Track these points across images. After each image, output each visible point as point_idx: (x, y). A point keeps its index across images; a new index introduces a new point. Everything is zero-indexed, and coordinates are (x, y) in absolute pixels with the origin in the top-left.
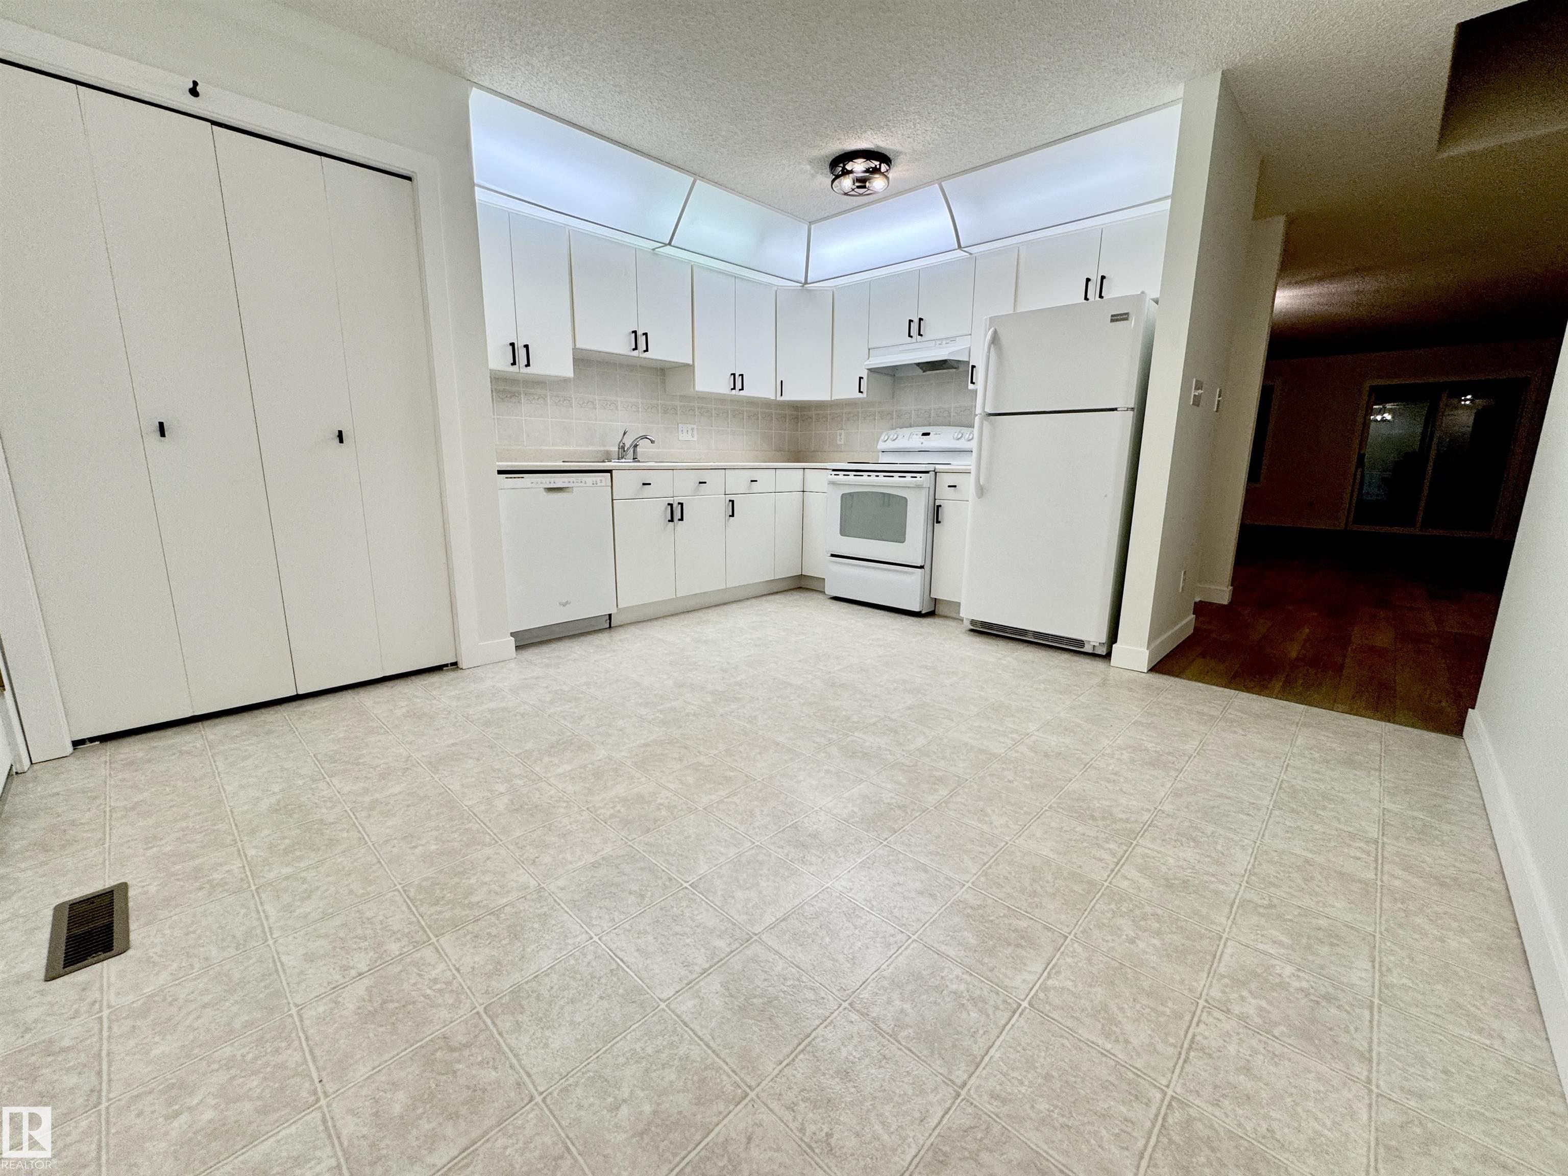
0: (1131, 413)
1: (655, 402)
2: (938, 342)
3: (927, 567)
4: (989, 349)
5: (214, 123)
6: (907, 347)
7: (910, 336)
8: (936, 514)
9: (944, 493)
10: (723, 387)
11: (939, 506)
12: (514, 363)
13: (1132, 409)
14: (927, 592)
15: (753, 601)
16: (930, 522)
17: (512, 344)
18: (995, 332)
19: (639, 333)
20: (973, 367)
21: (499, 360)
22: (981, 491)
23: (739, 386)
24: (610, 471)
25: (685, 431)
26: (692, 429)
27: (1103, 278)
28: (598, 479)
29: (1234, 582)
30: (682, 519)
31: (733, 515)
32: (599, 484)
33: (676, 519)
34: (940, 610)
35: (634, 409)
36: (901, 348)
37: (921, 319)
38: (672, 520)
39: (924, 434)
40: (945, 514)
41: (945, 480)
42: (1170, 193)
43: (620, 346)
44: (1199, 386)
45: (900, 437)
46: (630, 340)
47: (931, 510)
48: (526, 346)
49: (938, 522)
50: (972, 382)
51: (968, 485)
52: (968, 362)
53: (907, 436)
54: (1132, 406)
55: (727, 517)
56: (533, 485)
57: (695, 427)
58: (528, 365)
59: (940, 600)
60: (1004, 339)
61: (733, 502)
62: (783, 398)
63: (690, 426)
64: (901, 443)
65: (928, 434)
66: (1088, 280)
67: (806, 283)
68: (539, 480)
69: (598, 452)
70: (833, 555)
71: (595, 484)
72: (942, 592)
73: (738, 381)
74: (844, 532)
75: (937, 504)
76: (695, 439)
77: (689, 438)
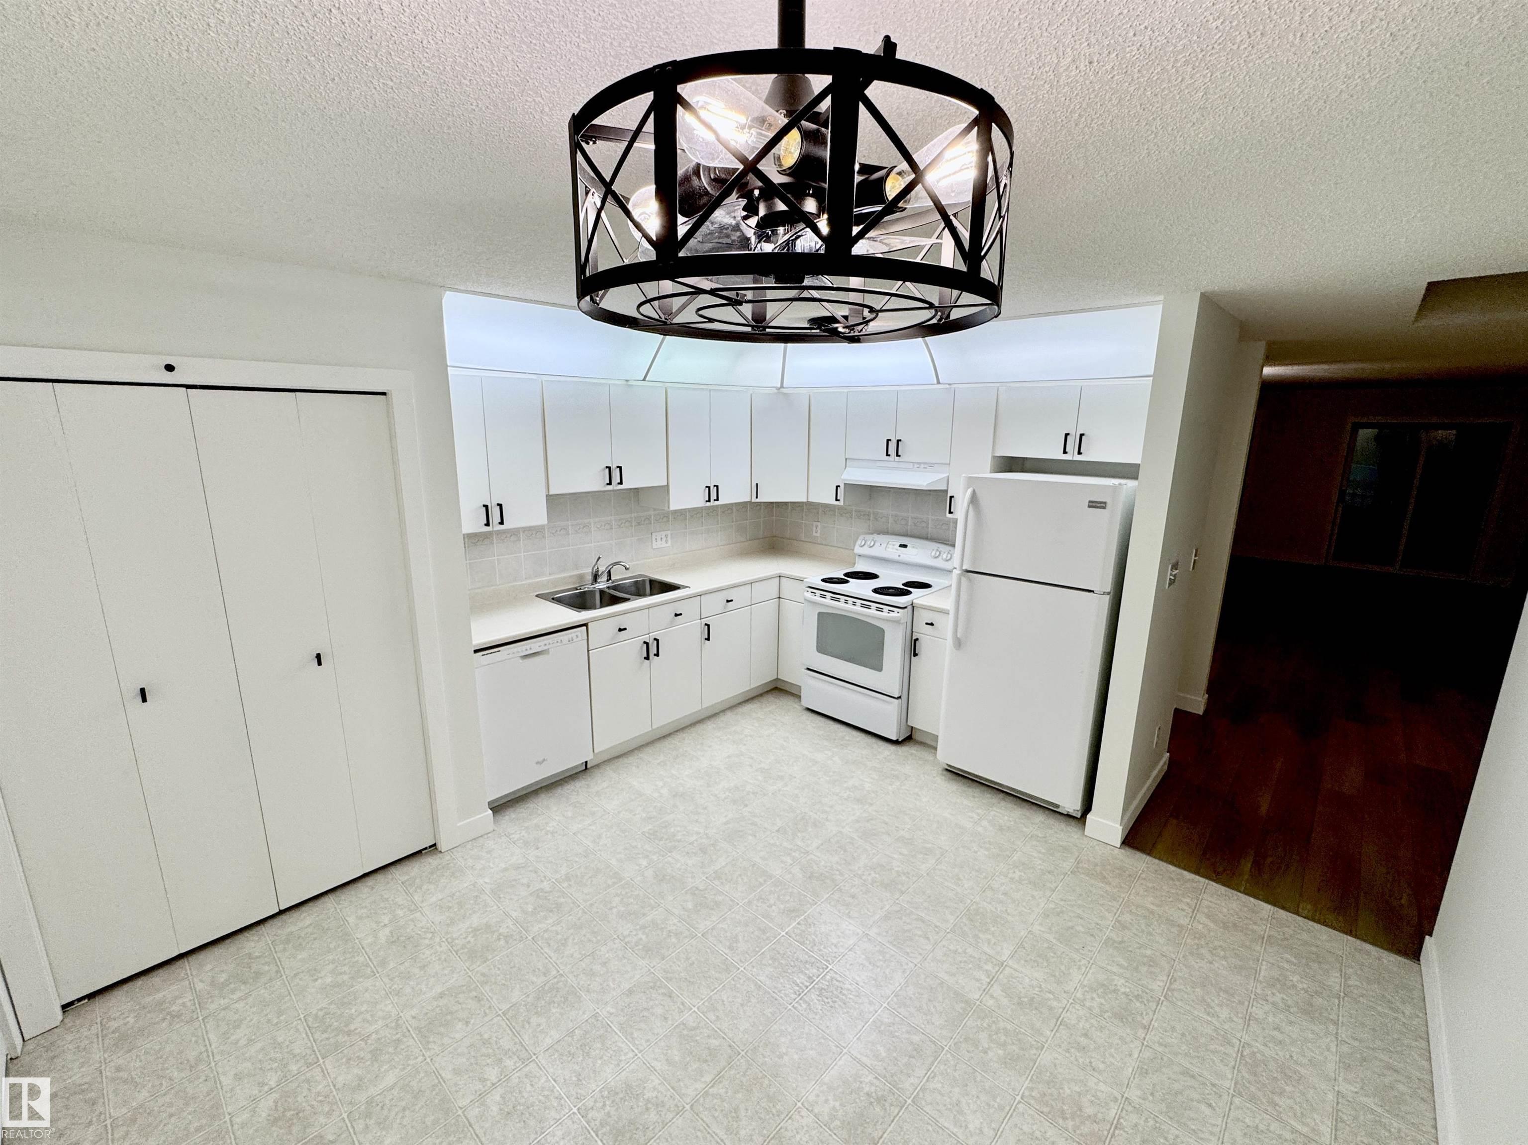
0: (1108, 597)
1: (628, 516)
2: (916, 466)
3: (904, 697)
4: (969, 506)
5: (189, 387)
6: (882, 464)
7: (888, 455)
8: (913, 648)
9: (922, 631)
10: (698, 500)
11: (917, 639)
12: (488, 524)
13: (1108, 593)
14: (904, 721)
15: (729, 714)
16: (907, 657)
17: (486, 507)
18: (974, 492)
19: (613, 467)
20: (951, 497)
21: (472, 523)
22: (959, 644)
23: (714, 496)
24: (586, 625)
25: (659, 539)
26: (666, 536)
27: (1082, 435)
28: (574, 635)
29: (1209, 690)
30: (657, 655)
31: (708, 639)
32: (575, 640)
33: (651, 655)
34: (916, 736)
35: (607, 527)
36: (879, 464)
37: (898, 441)
38: (647, 658)
39: (901, 546)
40: (922, 647)
41: (923, 617)
42: (1152, 373)
43: (594, 482)
44: (1175, 567)
45: (877, 544)
46: (604, 476)
47: (908, 643)
48: (500, 505)
49: (915, 655)
50: (950, 512)
51: (946, 625)
52: (946, 491)
53: (884, 545)
54: (1109, 590)
55: (703, 640)
56: (511, 656)
57: (669, 533)
58: (502, 523)
59: (916, 729)
60: (985, 500)
61: (708, 626)
62: (758, 500)
63: (664, 533)
64: (877, 551)
65: (905, 546)
66: (1067, 435)
67: (782, 386)
68: (515, 650)
69: (571, 577)
70: (808, 669)
71: (571, 640)
72: (919, 722)
73: (713, 492)
74: (822, 648)
75: (914, 638)
76: (669, 543)
77: (664, 545)
